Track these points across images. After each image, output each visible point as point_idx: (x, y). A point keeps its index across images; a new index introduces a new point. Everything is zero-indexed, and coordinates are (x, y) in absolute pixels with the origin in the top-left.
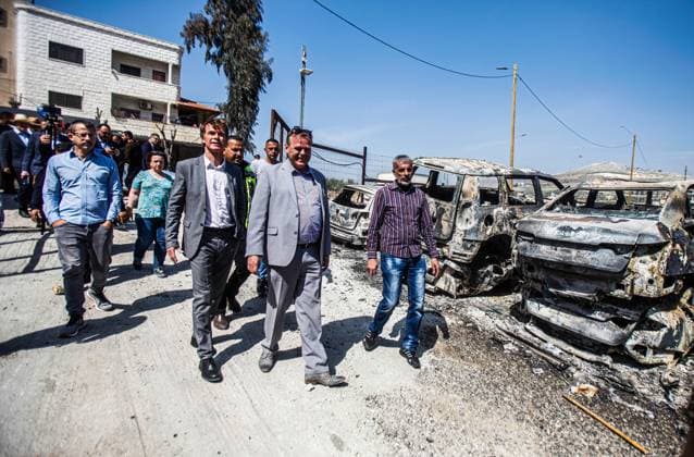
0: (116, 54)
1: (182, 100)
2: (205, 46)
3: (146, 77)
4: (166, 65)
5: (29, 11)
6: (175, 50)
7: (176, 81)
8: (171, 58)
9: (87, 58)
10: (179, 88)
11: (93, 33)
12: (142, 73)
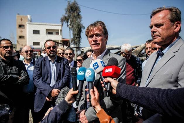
0: (47, 30)
1: (63, 39)
2: (66, 23)
3: (54, 34)
4: (58, 30)
5: (29, 24)
6: (60, 26)
7: (61, 34)
8: (59, 28)
9: (40, 32)
10: (62, 36)
11: (42, 26)
12: (53, 33)
